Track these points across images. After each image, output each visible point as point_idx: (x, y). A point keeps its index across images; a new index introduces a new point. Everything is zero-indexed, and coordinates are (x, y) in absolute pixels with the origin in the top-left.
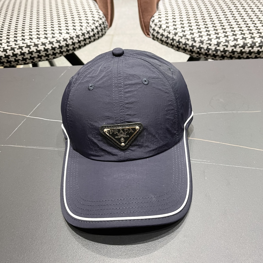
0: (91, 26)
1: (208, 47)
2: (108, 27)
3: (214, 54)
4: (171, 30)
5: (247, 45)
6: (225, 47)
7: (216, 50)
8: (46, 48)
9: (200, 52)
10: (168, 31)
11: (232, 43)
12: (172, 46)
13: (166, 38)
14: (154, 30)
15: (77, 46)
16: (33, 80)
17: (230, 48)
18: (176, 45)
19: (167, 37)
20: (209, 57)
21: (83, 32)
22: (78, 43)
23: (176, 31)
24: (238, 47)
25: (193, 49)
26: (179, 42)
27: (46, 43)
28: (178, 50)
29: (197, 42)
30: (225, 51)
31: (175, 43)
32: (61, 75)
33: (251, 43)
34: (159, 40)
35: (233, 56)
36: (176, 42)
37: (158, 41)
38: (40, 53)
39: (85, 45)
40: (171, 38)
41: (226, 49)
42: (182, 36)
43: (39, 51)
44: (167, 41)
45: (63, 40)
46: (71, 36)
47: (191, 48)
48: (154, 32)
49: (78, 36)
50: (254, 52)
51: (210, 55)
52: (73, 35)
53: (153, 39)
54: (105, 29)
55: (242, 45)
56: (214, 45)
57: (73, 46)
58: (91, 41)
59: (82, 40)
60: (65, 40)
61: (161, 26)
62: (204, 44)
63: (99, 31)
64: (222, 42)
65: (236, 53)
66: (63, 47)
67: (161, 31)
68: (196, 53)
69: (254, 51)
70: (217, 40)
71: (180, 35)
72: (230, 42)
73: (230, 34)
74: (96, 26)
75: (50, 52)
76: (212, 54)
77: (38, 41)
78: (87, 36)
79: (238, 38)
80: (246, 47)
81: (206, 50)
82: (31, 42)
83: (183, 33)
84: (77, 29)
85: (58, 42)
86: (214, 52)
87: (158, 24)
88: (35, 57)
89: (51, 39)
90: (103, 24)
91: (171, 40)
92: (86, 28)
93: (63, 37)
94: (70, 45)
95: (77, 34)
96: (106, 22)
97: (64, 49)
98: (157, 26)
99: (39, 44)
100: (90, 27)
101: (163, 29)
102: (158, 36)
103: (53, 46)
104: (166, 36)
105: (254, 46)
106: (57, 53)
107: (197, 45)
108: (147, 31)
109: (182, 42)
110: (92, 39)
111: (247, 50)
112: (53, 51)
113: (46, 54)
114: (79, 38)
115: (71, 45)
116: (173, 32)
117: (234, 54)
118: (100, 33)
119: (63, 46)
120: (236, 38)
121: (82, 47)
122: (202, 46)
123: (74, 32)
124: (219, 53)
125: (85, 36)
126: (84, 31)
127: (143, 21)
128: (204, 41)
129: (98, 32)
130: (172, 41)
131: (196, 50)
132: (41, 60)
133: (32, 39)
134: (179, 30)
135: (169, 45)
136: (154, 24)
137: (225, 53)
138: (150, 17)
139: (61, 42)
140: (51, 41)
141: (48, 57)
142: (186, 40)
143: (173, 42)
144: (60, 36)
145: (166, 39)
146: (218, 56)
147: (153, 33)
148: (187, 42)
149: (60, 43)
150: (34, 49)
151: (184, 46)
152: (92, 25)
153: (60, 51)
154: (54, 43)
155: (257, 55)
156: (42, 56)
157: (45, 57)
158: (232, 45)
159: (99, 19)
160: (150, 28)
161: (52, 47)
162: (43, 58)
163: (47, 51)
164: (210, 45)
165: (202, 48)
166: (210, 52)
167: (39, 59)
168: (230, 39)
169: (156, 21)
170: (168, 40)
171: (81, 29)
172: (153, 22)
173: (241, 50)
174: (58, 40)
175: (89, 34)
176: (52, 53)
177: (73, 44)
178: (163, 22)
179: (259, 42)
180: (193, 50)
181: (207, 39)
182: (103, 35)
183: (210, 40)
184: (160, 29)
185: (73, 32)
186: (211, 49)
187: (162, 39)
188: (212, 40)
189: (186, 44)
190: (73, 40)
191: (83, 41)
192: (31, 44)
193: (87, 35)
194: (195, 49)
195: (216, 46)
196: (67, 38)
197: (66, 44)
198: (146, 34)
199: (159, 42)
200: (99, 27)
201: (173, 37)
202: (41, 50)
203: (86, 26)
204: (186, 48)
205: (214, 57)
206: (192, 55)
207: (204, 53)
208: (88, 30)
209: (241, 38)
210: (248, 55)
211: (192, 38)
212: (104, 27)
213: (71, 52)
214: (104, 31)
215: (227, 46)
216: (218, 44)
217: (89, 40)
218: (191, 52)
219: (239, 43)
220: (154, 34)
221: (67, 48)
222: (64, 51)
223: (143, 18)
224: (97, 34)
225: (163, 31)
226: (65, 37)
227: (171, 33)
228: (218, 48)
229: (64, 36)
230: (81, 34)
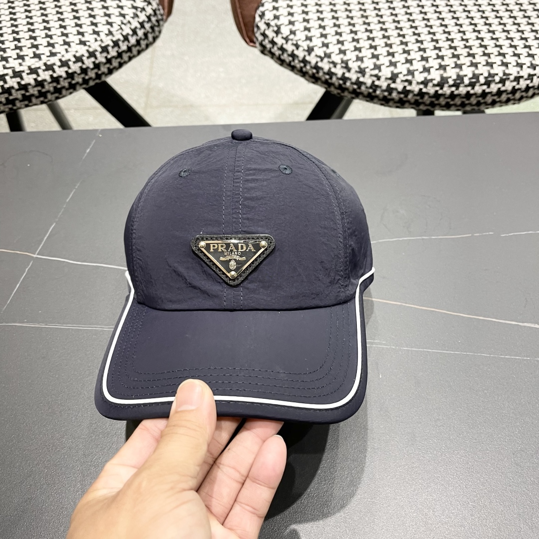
0: (129, 22)
1: (373, 82)
2: (164, 17)
3: (385, 97)
4: (300, 40)
5: (448, 82)
6: (406, 84)
7: (390, 90)
8: (39, 79)
9: (358, 91)
10: (295, 42)
11: (420, 77)
12: (303, 73)
13: (289, 55)
14: (264, 35)
15: (104, 69)
16: (29, 165)
17: (416, 86)
18: (310, 72)
19: (293, 55)
20: (376, 100)
21: (114, 39)
22: (105, 64)
23: (311, 45)
24: (430, 84)
25: (345, 83)
26: (317, 67)
27: (39, 68)
28: (313, 83)
29: (353, 71)
30: (405, 92)
31: (310, 70)
32: (85, 152)
33: (454, 77)
34: (275, 57)
35: (420, 101)
36: (311, 67)
37: (272, 58)
38: (27, 91)
39: (121, 65)
40: (301, 59)
41: (408, 88)
42: (323, 55)
43: (24, 87)
44: (292, 64)
45: (73, 59)
46: (91, 50)
47: (341, 82)
48: (264, 40)
49: (105, 49)
50: (459, 95)
51: (377, 97)
52: (95, 46)
53: (263, 52)
54: (159, 26)
55: (438, 82)
56: (387, 79)
57: (96, 71)
58: (132, 55)
59: (113, 57)
60: (79, 59)
61: (279, 27)
62: (367, 76)
63: (148, 32)
64: (401, 73)
65: (426, 97)
66: (76, 75)
67: (279, 41)
68: (350, 92)
69: (460, 93)
70: (392, 68)
71: (318, 54)
72: (416, 73)
73: (416, 55)
74: (141, 20)
75: (49, 87)
76: (381, 96)
77: (20, 64)
78: (124, 47)
79: (431, 66)
80: (446, 85)
81: (371, 87)
82: (5, 67)
83: (325, 49)
84: (102, 32)
85: (64, 64)
86: (386, 94)
87: (273, 23)
88: (16, 99)
89: (49, 58)
90: (155, 14)
91: (300, 62)
92: (121, 28)
93: (74, 53)
94: (89, 70)
95: (103, 45)
96: (160, 7)
97: (78, 79)
98: (271, 29)
99: (23, 71)
100: (129, 25)
101: (284, 36)
102: (273, 50)
103: (55, 75)
104: (290, 53)
105: (459, 84)
106: (63, 87)
107: (353, 76)
108: (250, 34)
109: (322, 69)
110: (135, 50)
111: (447, 90)
112: (55, 84)
113: (39, 91)
114: (108, 53)
115: (92, 69)
116: (304, 45)
117: (422, 97)
118: (150, 36)
119: (75, 72)
120: (427, 66)
121: (114, 70)
122: (361, 79)
123: (96, 40)
124: (394, 95)
125: (119, 47)
126: (118, 36)
127: (241, 12)
128: (367, 70)
129: (146, 35)
130: (302, 65)
131: (350, 86)
132: (30, 104)
133: (7, 62)
134: (317, 42)
135: (296, 71)
136: (265, 23)
137: (406, 96)
138: (256, 5)
139: (71, 63)
140: (49, 63)
141: (46, 97)
142: (331, 65)
143: (305, 66)
144: (67, 51)
145: (291, 59)
146: (393, 99)
147: (262, 41)
148: (333, 70)
149: (69, 68)
150: (13, 82)
151: (327, 77)
152: (131, 20)
153: (70, 83)
154: (56, 68)
155: (464, 100)
156: (33, 95)
157: (37, 97)
158: (420, 81)
159: (146, 3)
160: (256, 29)
161: (51, 76)
162: (34, 100)
163: (43, 86)
164: (379, 78)
165: (362, 83)
166: (378, 92)
167: (26, 102)
168: (415, 69)
169: (269, 16)
170: (293, 60)
171: (110, 33)
172: (261, 19)
173: (437, 91)
174: (64, 59)
175: (129, 42)
176: (52, 89)
177: (97, 66)
178: (284, 20)
179: (470, 75)
180: (344, 86)
181: (372, 67)
182: (155, 39)
183: (377, 67)
184: (277, 36)
185: (94, 41)
186: (380, 87)
187: (282, 57)
188: (382, 67)
189: (330, 74)
190: (96, 58)
191: (116, 58)
192: (6, 71)
193: (123, 45)
194: (348, 84)
195: (390, 82)
196: (83, 56)
197: (81, 68)
198: (248, 40)
199: (276, 62)
200: (148, 22)
201: (305, 56)
202: (29, 84)
203: (120, 23)
204: (330, 81)
205: (385, 101)
206: (342, 94)
207: (366, 93)
208: (124, 33)
209: (437, 67)
210: (449, 100)
211: (342, 62)
212: (158, 21)
213: (92, 83)
214: (156, 29)
215: (410, 83)
216: (394, 78)
217: (129, 54)
218: (341, 88)
219: (433, 78)
220: (264, 43)
221: (83, 76)
222: (78, 83)
223: (240, 7)
224: (144, 40)
225: (284, 42)
226: (77, 52)
227: (301, 46)
228: (393, 86)
229: (76, 50)
230: (112, 44)
